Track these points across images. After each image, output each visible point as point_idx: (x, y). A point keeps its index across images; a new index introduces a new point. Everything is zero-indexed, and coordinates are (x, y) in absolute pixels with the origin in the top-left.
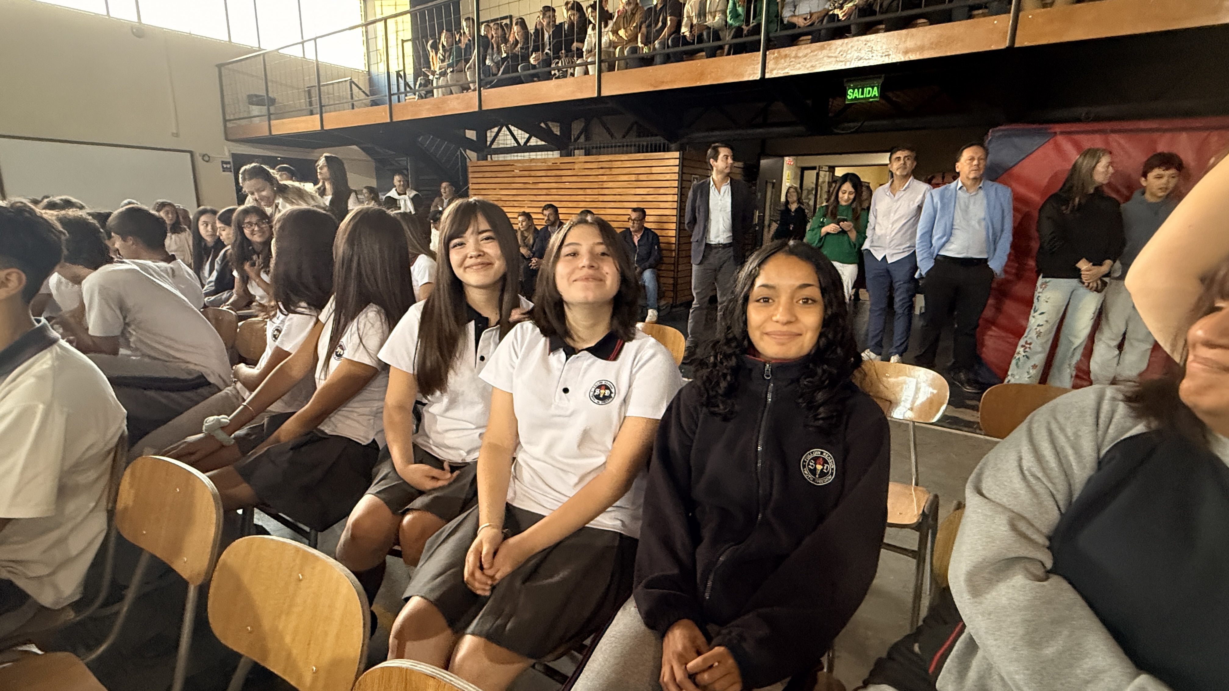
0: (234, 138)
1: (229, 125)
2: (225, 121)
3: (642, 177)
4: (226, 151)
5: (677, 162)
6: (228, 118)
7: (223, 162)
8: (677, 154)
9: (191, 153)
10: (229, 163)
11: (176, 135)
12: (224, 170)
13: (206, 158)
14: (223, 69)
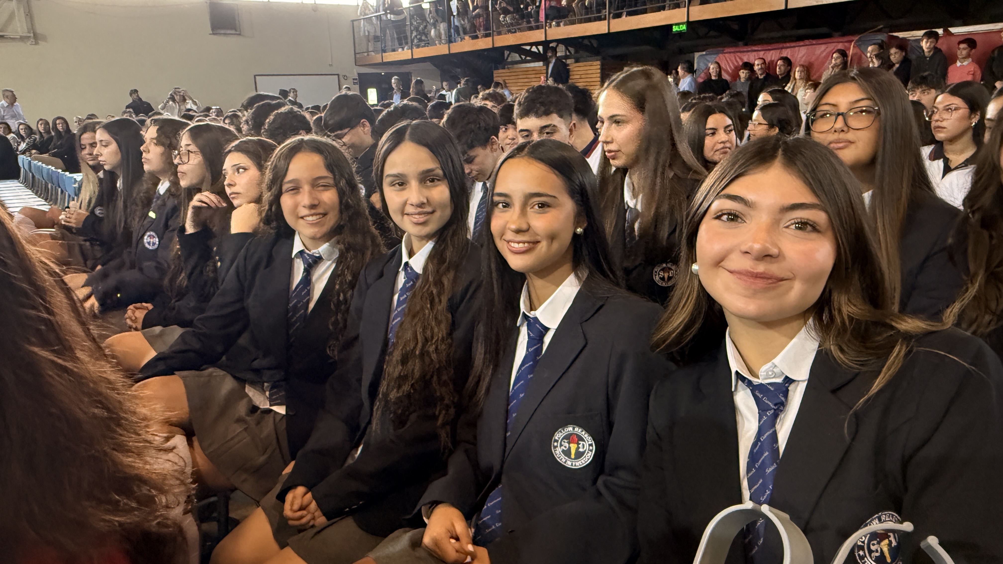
0: (361, 63)
1: (358, 56)
2: (355, 54)
3: (583, 76)
4: (355, 72)
5: (599, 67)
6: (357, 52)
7: (354, 79)
8: (599, 63)
9: (338, 75)
10: (356, 79)
11: (331, 65)
12: (354, 83)
13: (346, 78)
14: (354, 22)
